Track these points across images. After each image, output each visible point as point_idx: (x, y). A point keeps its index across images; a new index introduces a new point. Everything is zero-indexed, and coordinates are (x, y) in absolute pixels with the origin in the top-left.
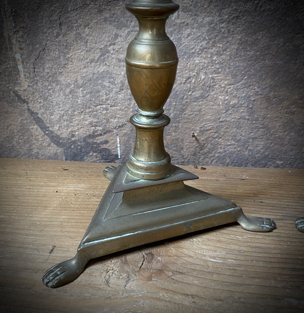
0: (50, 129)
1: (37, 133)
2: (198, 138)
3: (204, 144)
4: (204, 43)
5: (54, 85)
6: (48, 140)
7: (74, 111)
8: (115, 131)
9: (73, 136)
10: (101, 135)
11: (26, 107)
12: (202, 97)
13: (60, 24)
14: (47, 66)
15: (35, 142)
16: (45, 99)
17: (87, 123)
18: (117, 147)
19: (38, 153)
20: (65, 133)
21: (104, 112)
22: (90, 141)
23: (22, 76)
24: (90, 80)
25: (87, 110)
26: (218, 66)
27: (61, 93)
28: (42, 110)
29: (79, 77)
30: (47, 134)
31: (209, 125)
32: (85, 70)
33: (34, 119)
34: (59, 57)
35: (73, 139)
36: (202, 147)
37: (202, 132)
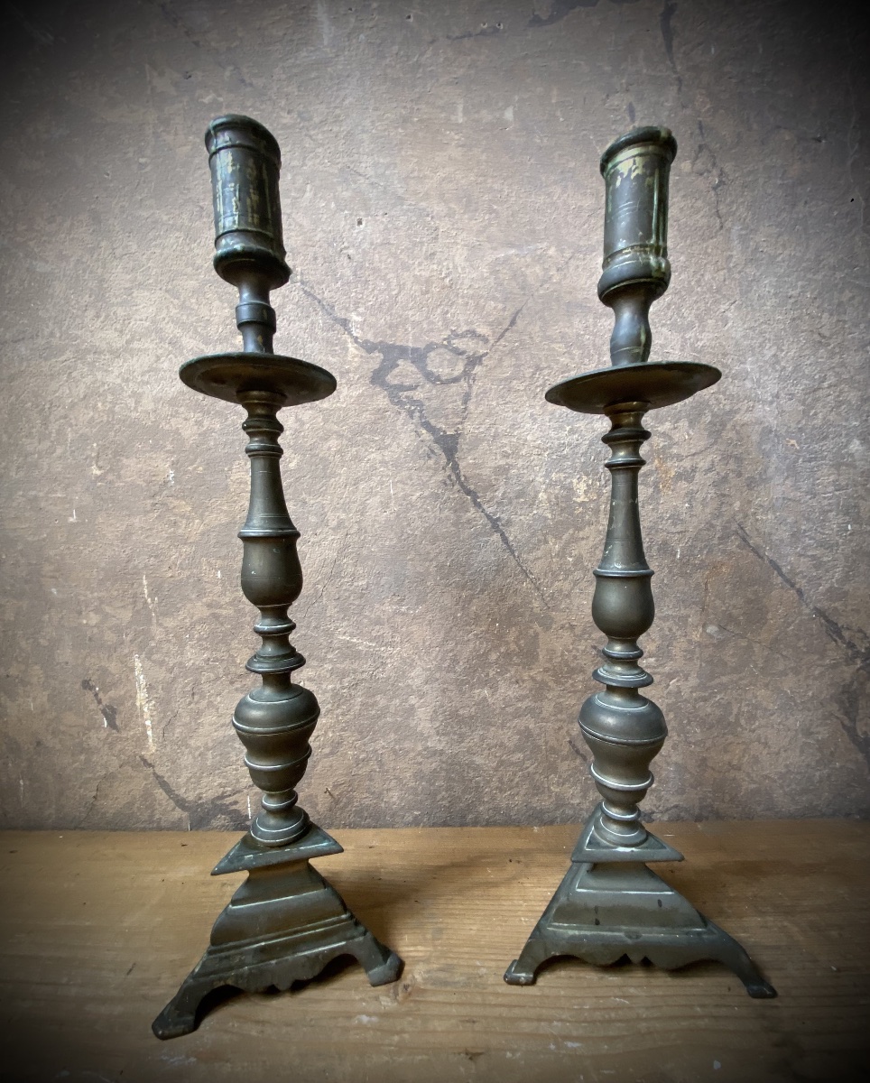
0: (176, 792)
1: (161, 797)
2: (332, 793)
3: (339, 799)
4: (329, 706)
5: (183, 748)
6: (172, 803)
7: (203, 773)
8: (245, 791)
9: (200, 798)
10: (230, 795)
11: (152, 771)
12: (332, 753)
13: (193, 694)
14: (178, 730)
15: (158, 807)
16: (173, 762)
17: (216, 784)
18: (247, 807)
19: (160, 819)
20: (191, 796)
21: (234, 772)
22: (219, 802)
23: (151, 741)
24: (220, 743)
25: (217, 772)
26: (344, 725)
27: (190, 756)
28: (169, 774)
29: (210, 741)
30: (171, 798)
31: (341, 780)
32: (216, 734)
33: (159, 783)
34: (190, 723)
35: (200, 802)
36: (337, 802)
37: (335, 787)
